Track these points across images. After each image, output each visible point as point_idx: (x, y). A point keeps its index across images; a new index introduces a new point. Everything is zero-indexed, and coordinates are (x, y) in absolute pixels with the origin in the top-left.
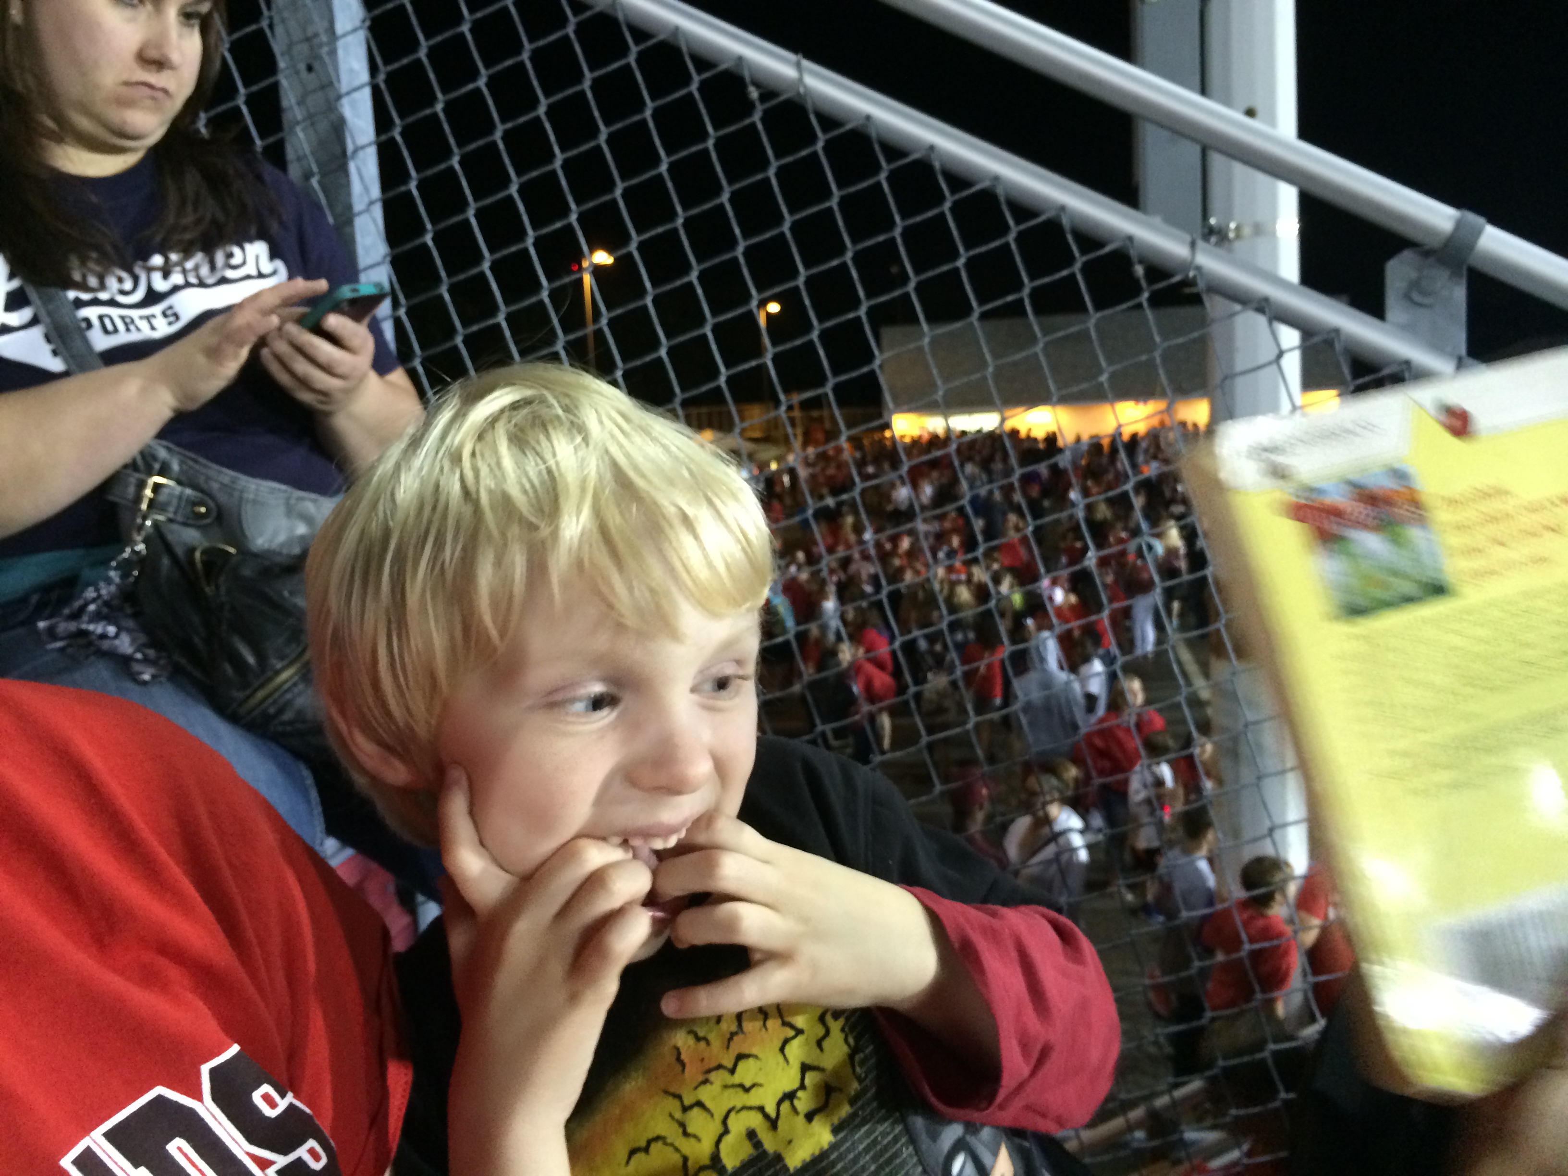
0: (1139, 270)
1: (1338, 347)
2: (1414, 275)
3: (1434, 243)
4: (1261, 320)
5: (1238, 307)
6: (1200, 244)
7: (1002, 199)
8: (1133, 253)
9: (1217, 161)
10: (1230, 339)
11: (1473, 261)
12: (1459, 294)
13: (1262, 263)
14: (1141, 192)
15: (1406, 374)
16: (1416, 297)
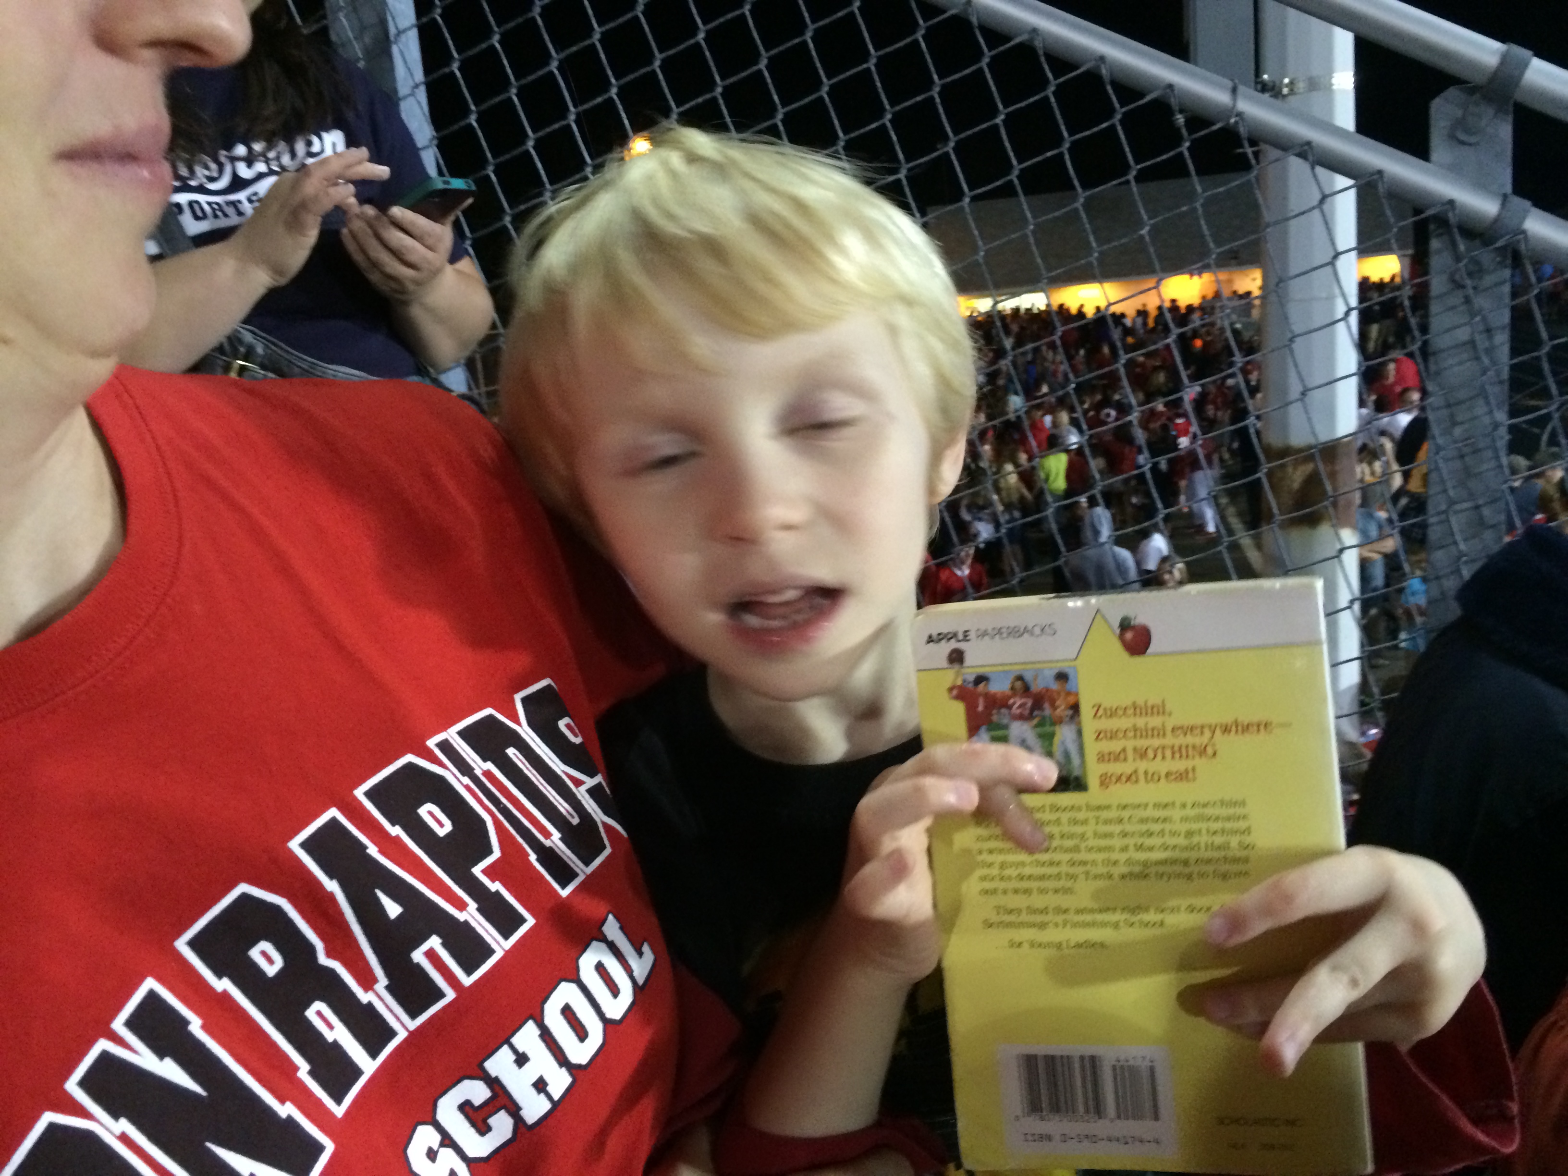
0: (1180, 119)
1: (1381, 189)
2: (1459, 113)
3: (1480, 79)
4: (1304, 166)
6: (1243, 91)
7: (1041, 52)
8: (1173, 102)
9: (1270, 8)
11: (1518, 96)
12: (1505, 131)
13: (1317, 111)
15: (1450, 215)
16: (1463, 137)
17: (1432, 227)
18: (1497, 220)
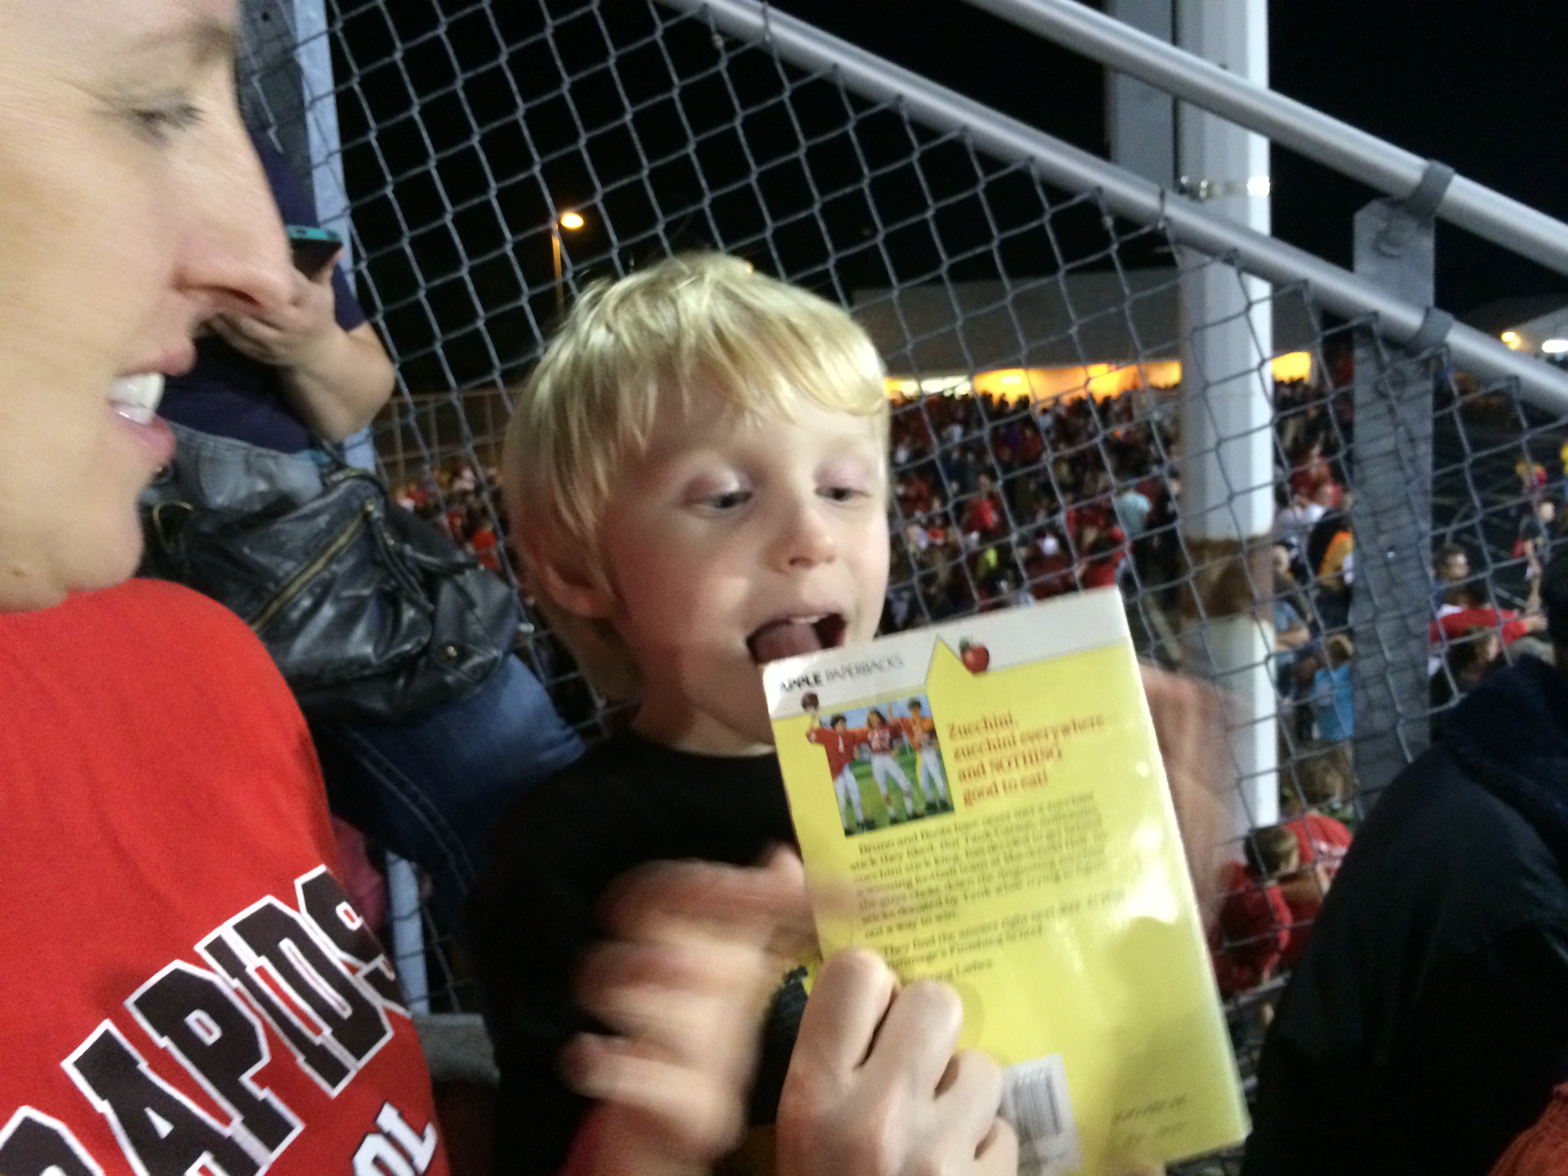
0: (1109, 222)
1: (1307, 298)
2: (1382, 225)
3: (1401, 193)
4: (1231, 272)
5: (1207, 259)
6: (1170, 194)
7: (971, 150)
8: (1102, 204)
9: (1188, 111)
11: (1440, 210)
12: (1427, 244)
13: (1233, 213)
15: (1374, 327)
16: (1385, 248)
17: (1356, 336)
18: (1420, 332)
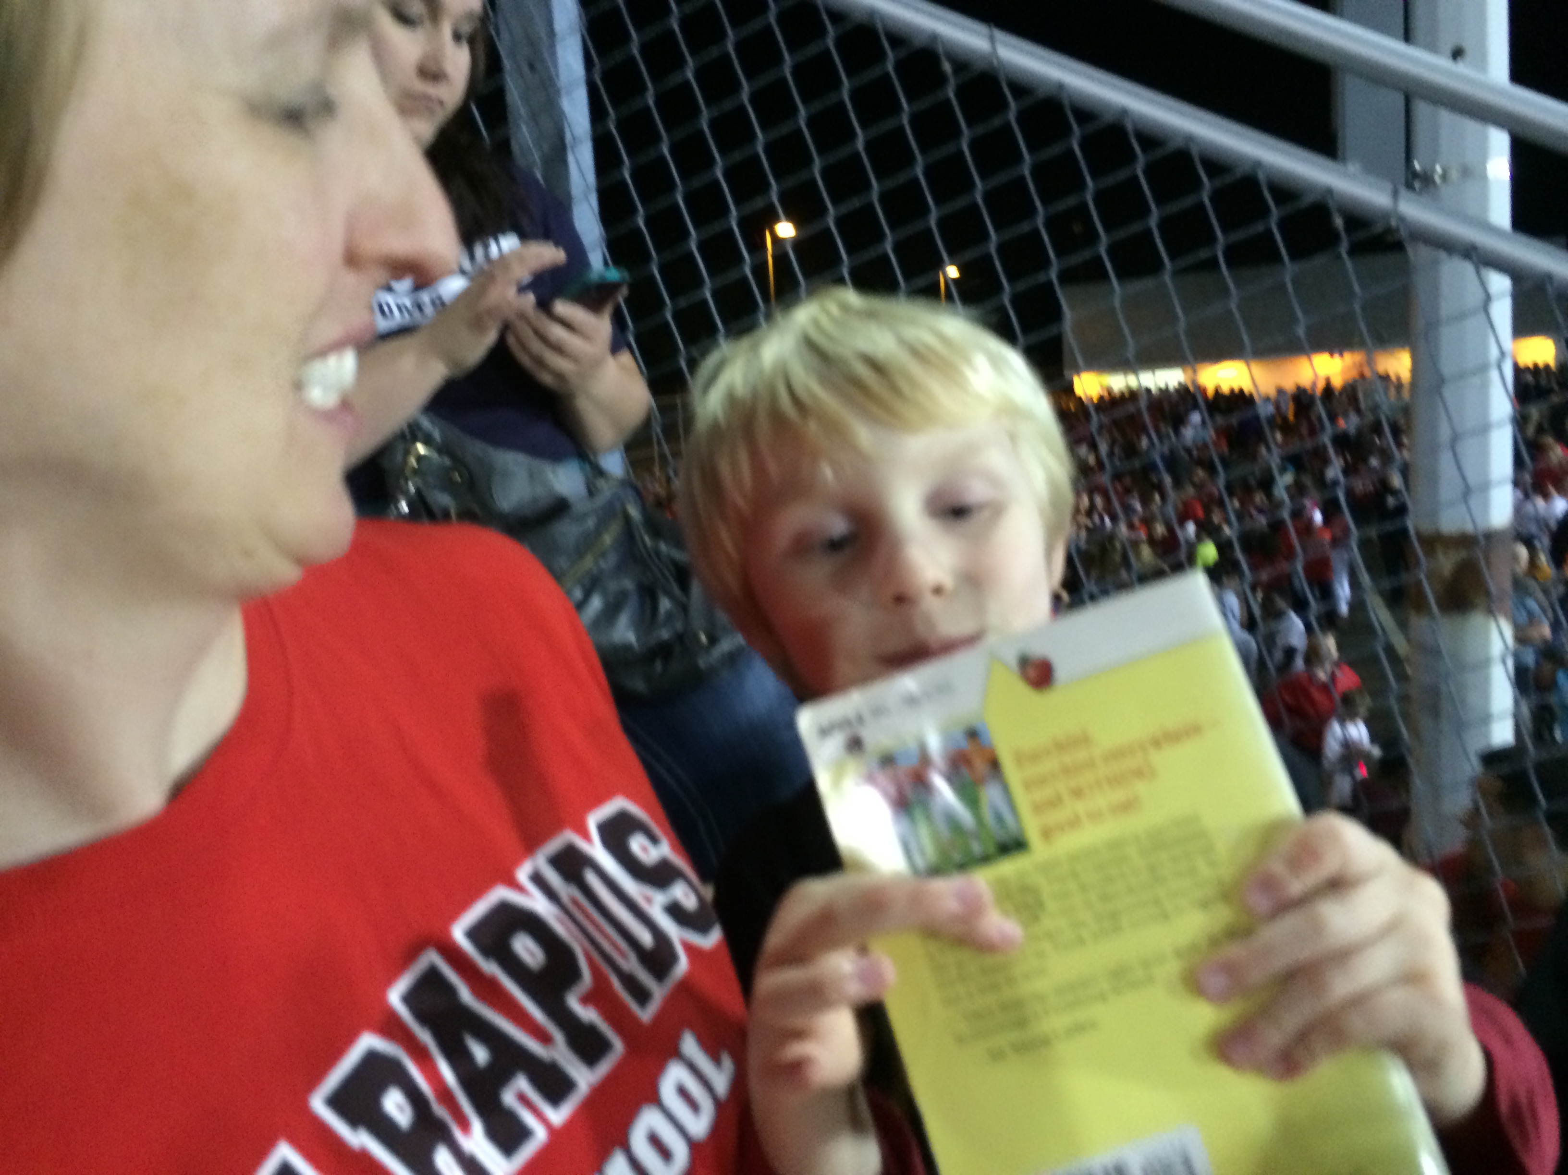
0: (1339, 222)
4: (1468, 268)
5: (1443, 255)
6: (1403, 191)
7: (1196, 157)
8: (1332, 205)
10: (1435, 288)
13: (1470, 208)
14: (1340, 141)
